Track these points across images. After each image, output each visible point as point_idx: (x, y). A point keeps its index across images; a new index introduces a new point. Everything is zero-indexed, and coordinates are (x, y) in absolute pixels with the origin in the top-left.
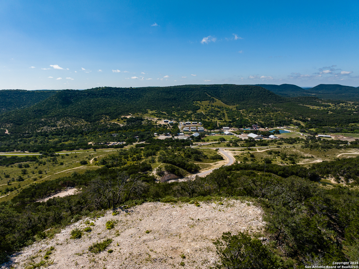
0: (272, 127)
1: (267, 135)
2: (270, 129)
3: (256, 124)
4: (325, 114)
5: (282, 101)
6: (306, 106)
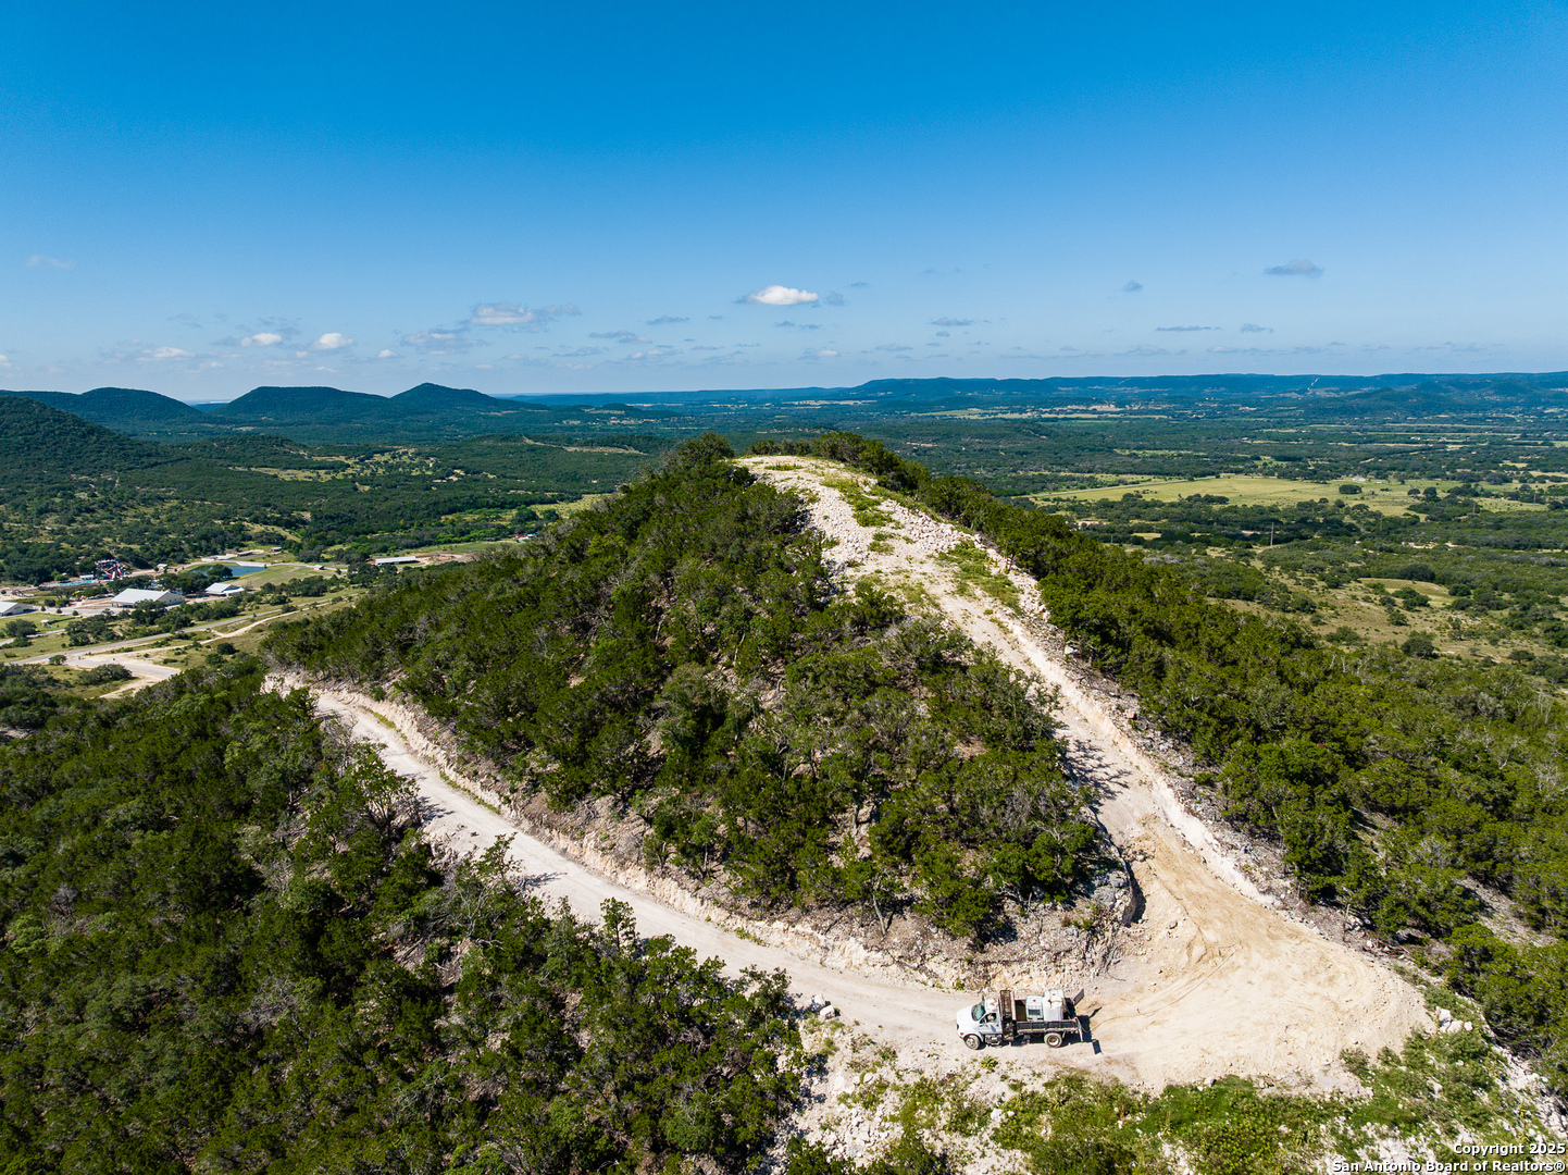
1: (196, 586)
2: (180, 568)
3: (109, 556)
4: (349, 493)
5: (152, 460)
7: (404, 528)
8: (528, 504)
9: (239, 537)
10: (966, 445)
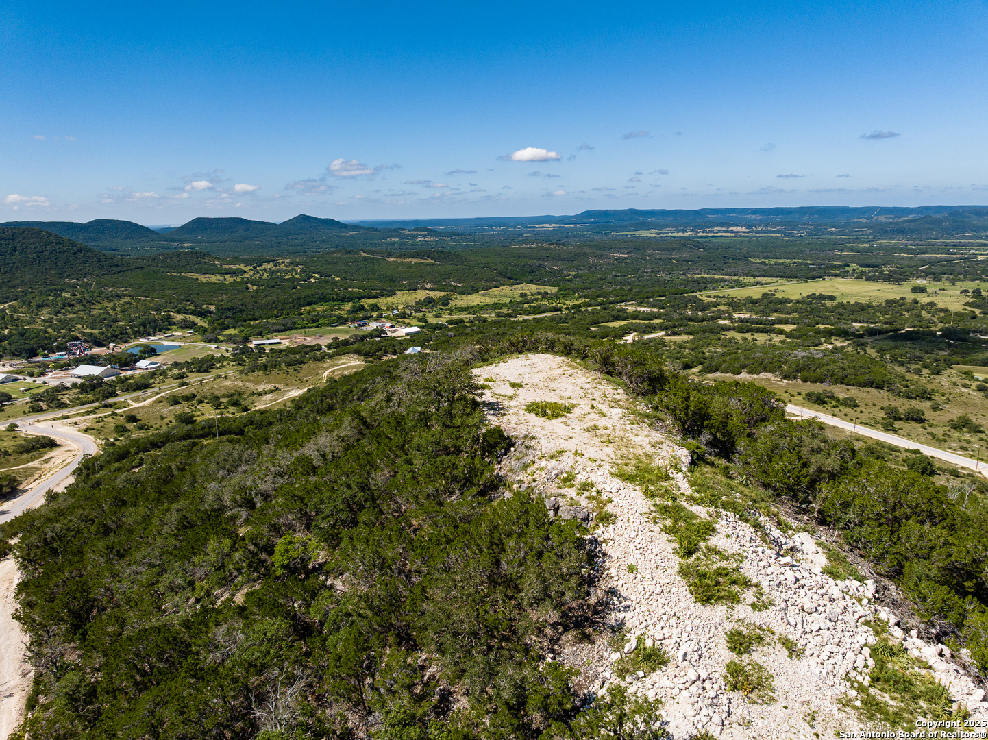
0: (127, 342)
1: (128, 362)
2: (123, 347)
3: (77, 339)
4: (242, 292)
5: (119, 269)
6: (189, 275)
7: (277, 317)
8: (360, 298)
9: (166, 323)
10: (650, 255)
